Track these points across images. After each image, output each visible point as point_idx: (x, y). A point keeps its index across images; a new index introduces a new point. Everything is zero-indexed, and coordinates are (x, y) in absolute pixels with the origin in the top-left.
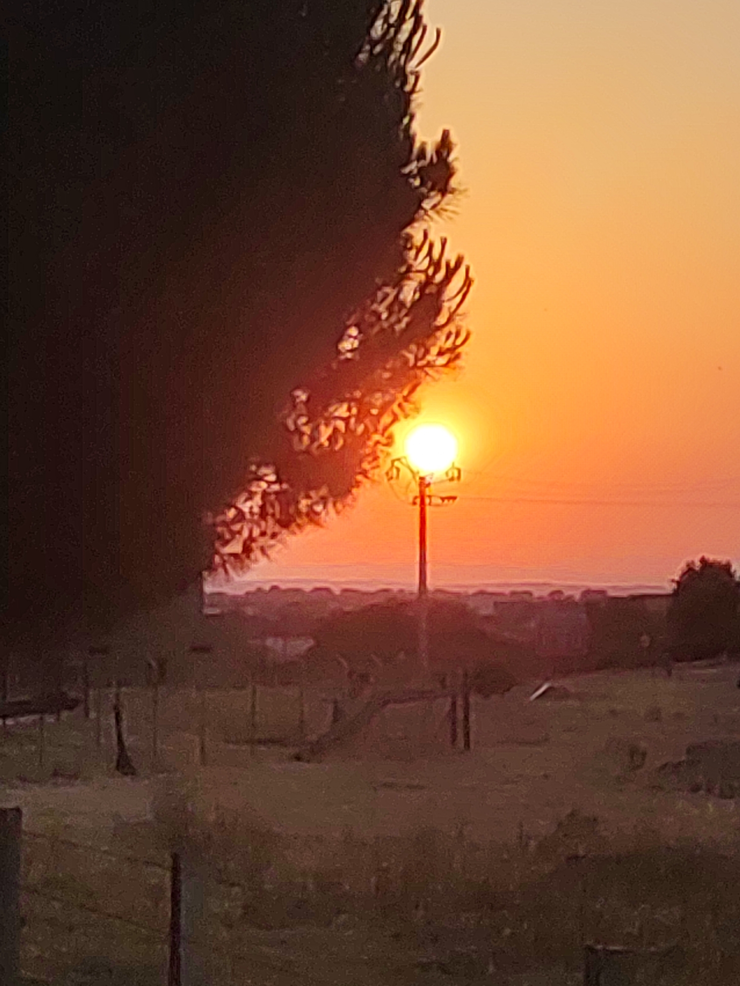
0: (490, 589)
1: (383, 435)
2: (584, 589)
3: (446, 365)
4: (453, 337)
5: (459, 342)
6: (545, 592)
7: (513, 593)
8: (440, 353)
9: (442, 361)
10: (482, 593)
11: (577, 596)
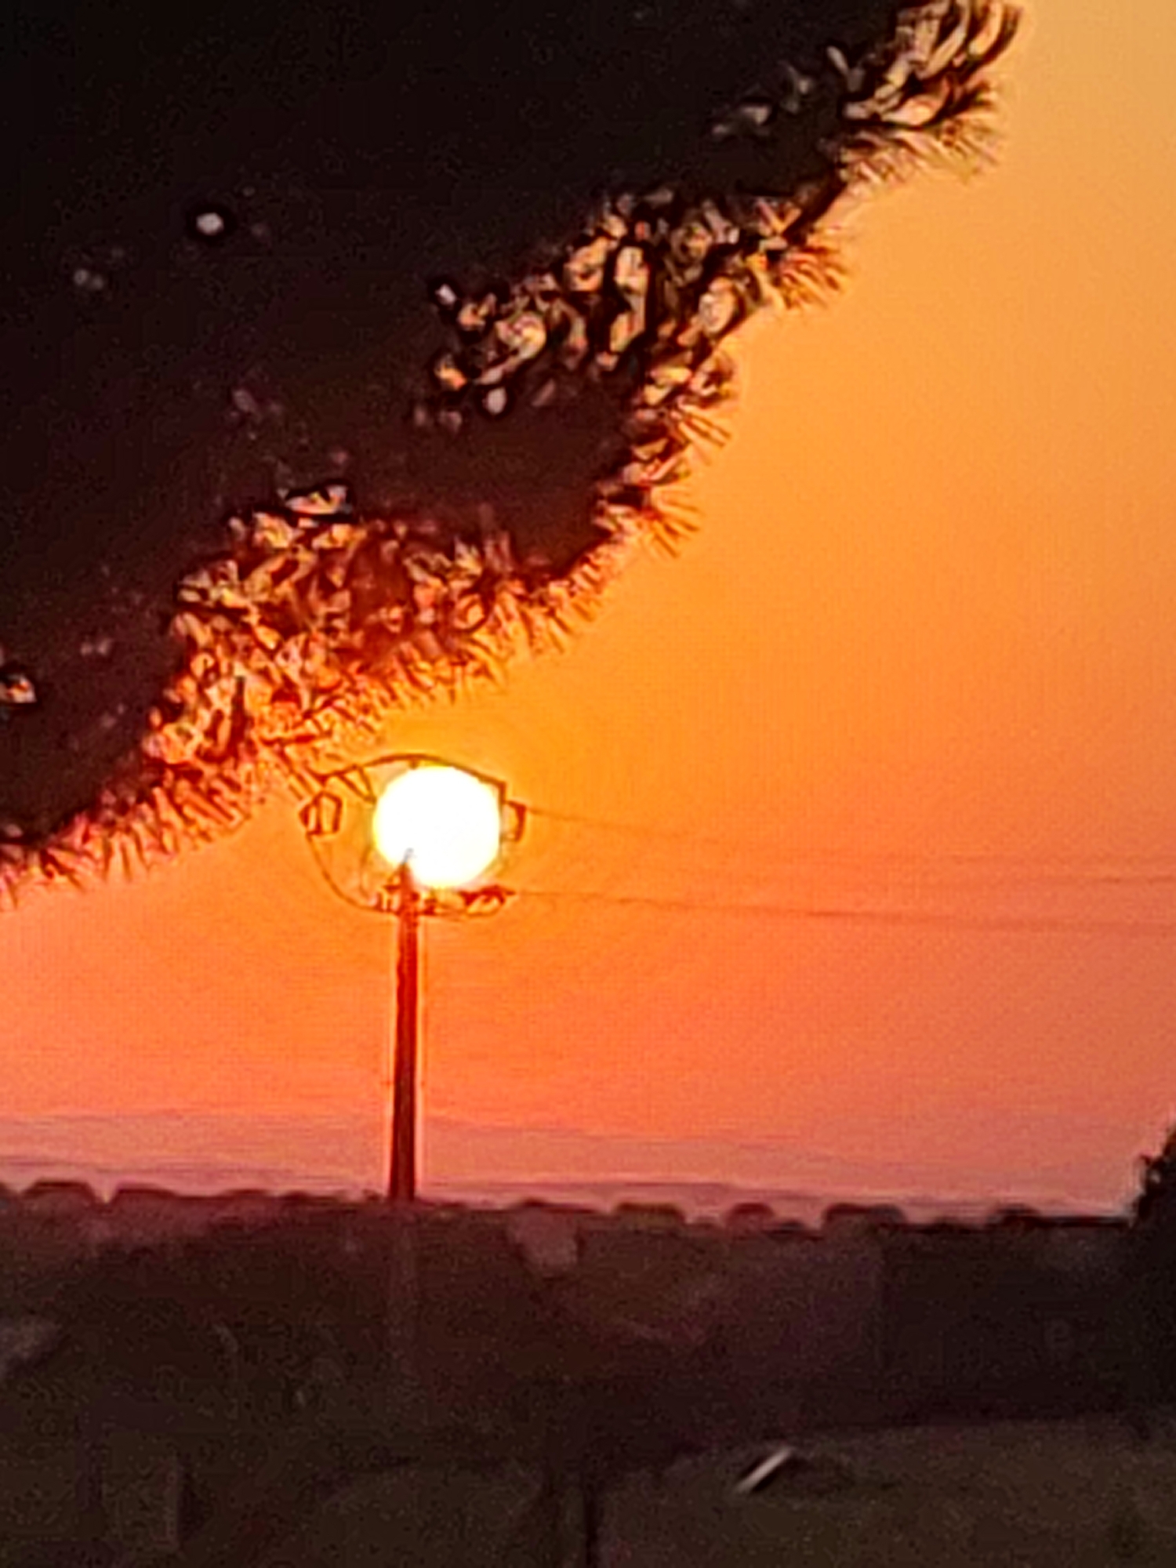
0: (554, 1198)
1: (694, 367)
2: (826, 1203)
3: (931, 126)
4: (958, 36)
5: (980, 46)
6: (716, 1212)
7: (627, 1208)
8: (914, 87)
9: (918, 111)
10: (533, 1204)
11: (814, 1220)
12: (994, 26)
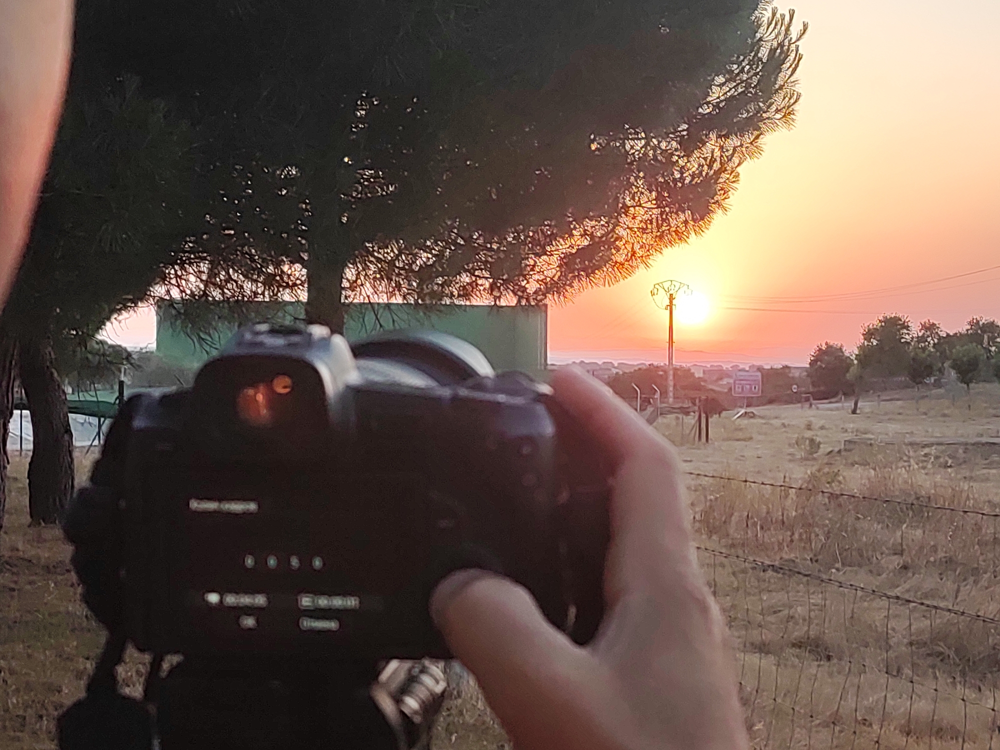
1: (731, 174)
3: (781, 119)
12: (795, 97)
